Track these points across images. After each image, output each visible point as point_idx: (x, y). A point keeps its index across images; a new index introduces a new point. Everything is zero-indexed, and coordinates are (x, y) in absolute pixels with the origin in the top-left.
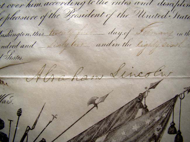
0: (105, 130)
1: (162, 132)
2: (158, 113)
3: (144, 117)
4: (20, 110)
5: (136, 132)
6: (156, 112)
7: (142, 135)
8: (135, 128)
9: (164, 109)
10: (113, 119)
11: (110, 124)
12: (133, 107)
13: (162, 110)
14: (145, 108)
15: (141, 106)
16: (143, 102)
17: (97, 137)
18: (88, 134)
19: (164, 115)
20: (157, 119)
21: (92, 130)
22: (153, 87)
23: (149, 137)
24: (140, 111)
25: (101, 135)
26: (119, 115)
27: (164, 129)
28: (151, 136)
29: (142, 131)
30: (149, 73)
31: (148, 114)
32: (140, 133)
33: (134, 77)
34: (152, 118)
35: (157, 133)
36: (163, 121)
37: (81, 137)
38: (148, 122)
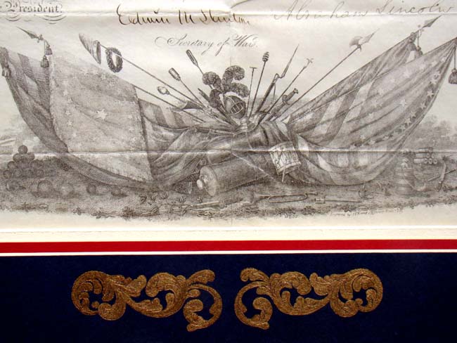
0: (371, 76)
1: (440, 80)
2: (435, 57)
3: (417, 61)
4: (267, 53)
5: (409, 80)
6: (432, 55)
7: (415, 84)
8: (407, 74)
9: (442, 52)
10: (380, 63)
11: (376, 69)
12: (404, 49)
13: (439, 54)
14: (419, 51)
15: (414, 48)
16: (416, 43)
17: (361, 85)
18: (350, 82)
19: (443, 60)
20: (434, 64)
21: (355, 76)
22: (429, 25)
23: (425, 87)
24: (413, 53)
25: (365, 83)
26: (386, 58)
27: (443, 76)
28: (427, 85)
29: (416, 79)
30: (423, 9)
31: (422, 58)
32: (413, 81)
33: (404, 13)
34: (427, 63)
35: (434, 82)
36: (442, 67)
37: (342, 85)
38: (422, 67)
